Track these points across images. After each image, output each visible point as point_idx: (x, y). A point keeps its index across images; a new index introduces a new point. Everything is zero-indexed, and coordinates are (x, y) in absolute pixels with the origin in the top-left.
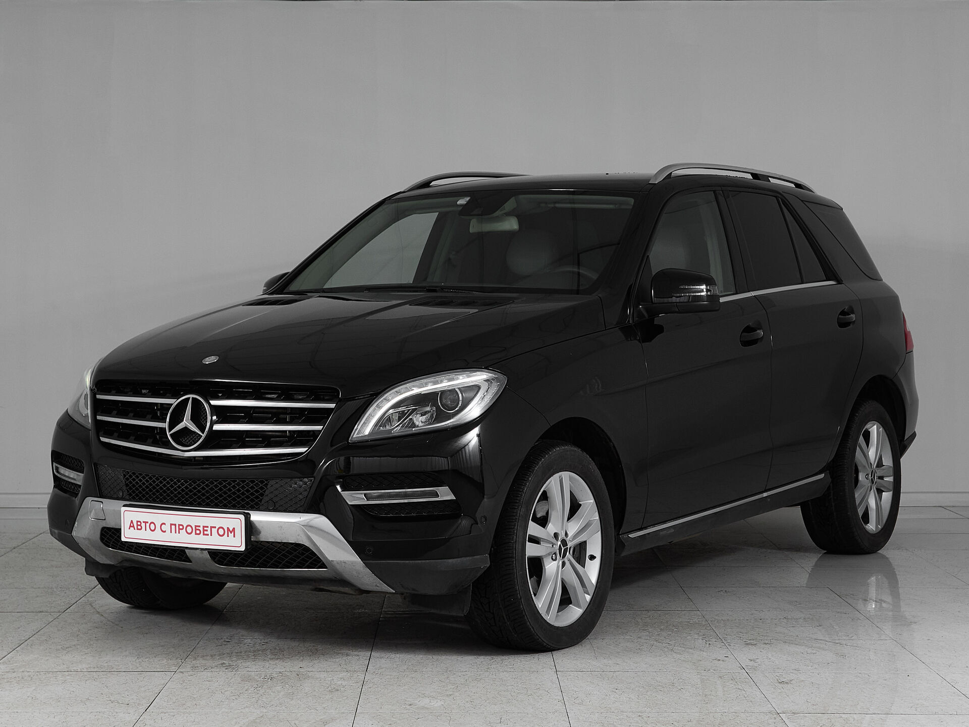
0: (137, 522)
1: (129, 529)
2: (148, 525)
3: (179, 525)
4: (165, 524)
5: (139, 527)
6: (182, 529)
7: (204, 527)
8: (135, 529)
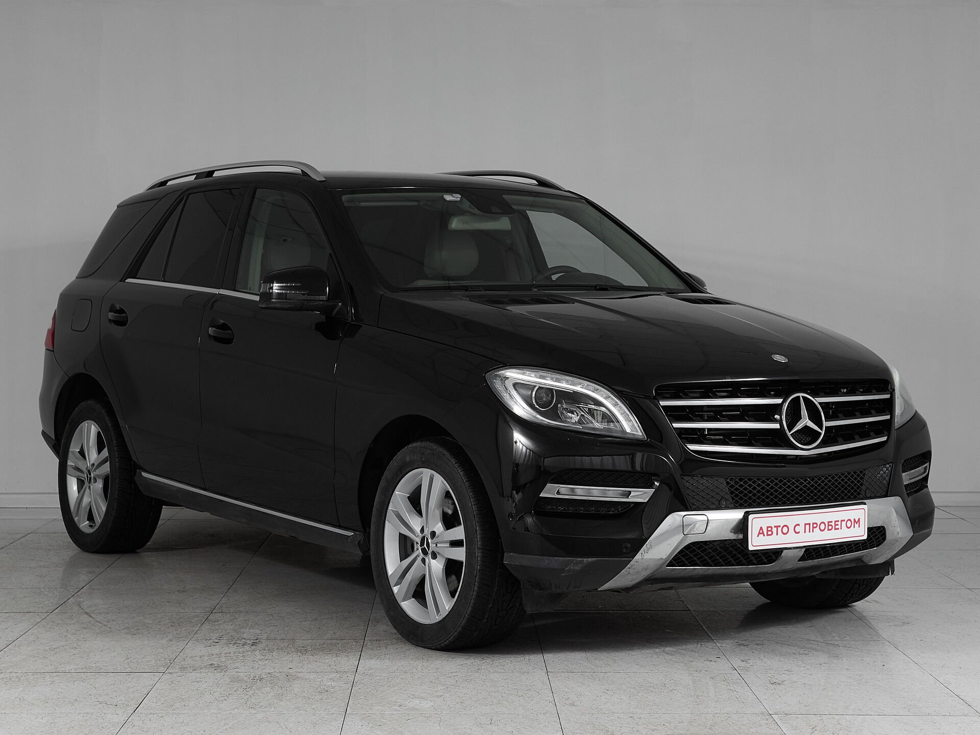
0: (768, 527)
1: (758, 536)
2: (780, 529)
3: (813, 524)
4: (799, 525)
5: (770, 533)
6: (816, 527)
7: (835, 521)
8: (764, 536)
